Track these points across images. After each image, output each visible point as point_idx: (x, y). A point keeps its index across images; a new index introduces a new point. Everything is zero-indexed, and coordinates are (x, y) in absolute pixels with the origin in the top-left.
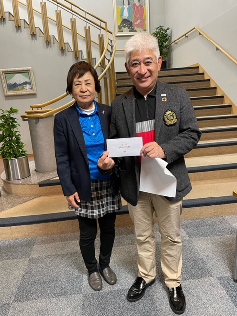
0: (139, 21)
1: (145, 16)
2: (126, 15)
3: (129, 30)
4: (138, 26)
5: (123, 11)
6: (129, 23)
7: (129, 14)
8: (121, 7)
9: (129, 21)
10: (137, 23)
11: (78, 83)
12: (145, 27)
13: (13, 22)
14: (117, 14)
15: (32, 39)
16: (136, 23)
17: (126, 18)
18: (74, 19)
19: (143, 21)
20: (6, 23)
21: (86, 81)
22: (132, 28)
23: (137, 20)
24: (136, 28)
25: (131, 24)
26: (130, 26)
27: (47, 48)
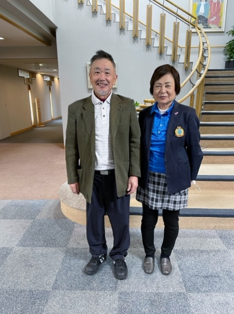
0: (215, 18)
1: (222, 13)
2: (202, 11)
3: (203, 26)
4: (213, 22)
5: (200, 7)
6: (204, 19)
7: (205, 11)
8: (197, 3)
9: (204, 17)
10: (213, 19)
11: (159, 85)
12: (221, 24)
13: (105, 16)
14: (193, 10)
15: (120, 34)
16: (211, 20)
17: (202, 14)
18: (165, 14)
19: (219, 18)
20: (97, 17)
21: (166, 83)
22: (206, 25)
23: (213, 17)
24: (211, 25)
25: (206, 20)
26: (205, 23)
27: (134, 42)
